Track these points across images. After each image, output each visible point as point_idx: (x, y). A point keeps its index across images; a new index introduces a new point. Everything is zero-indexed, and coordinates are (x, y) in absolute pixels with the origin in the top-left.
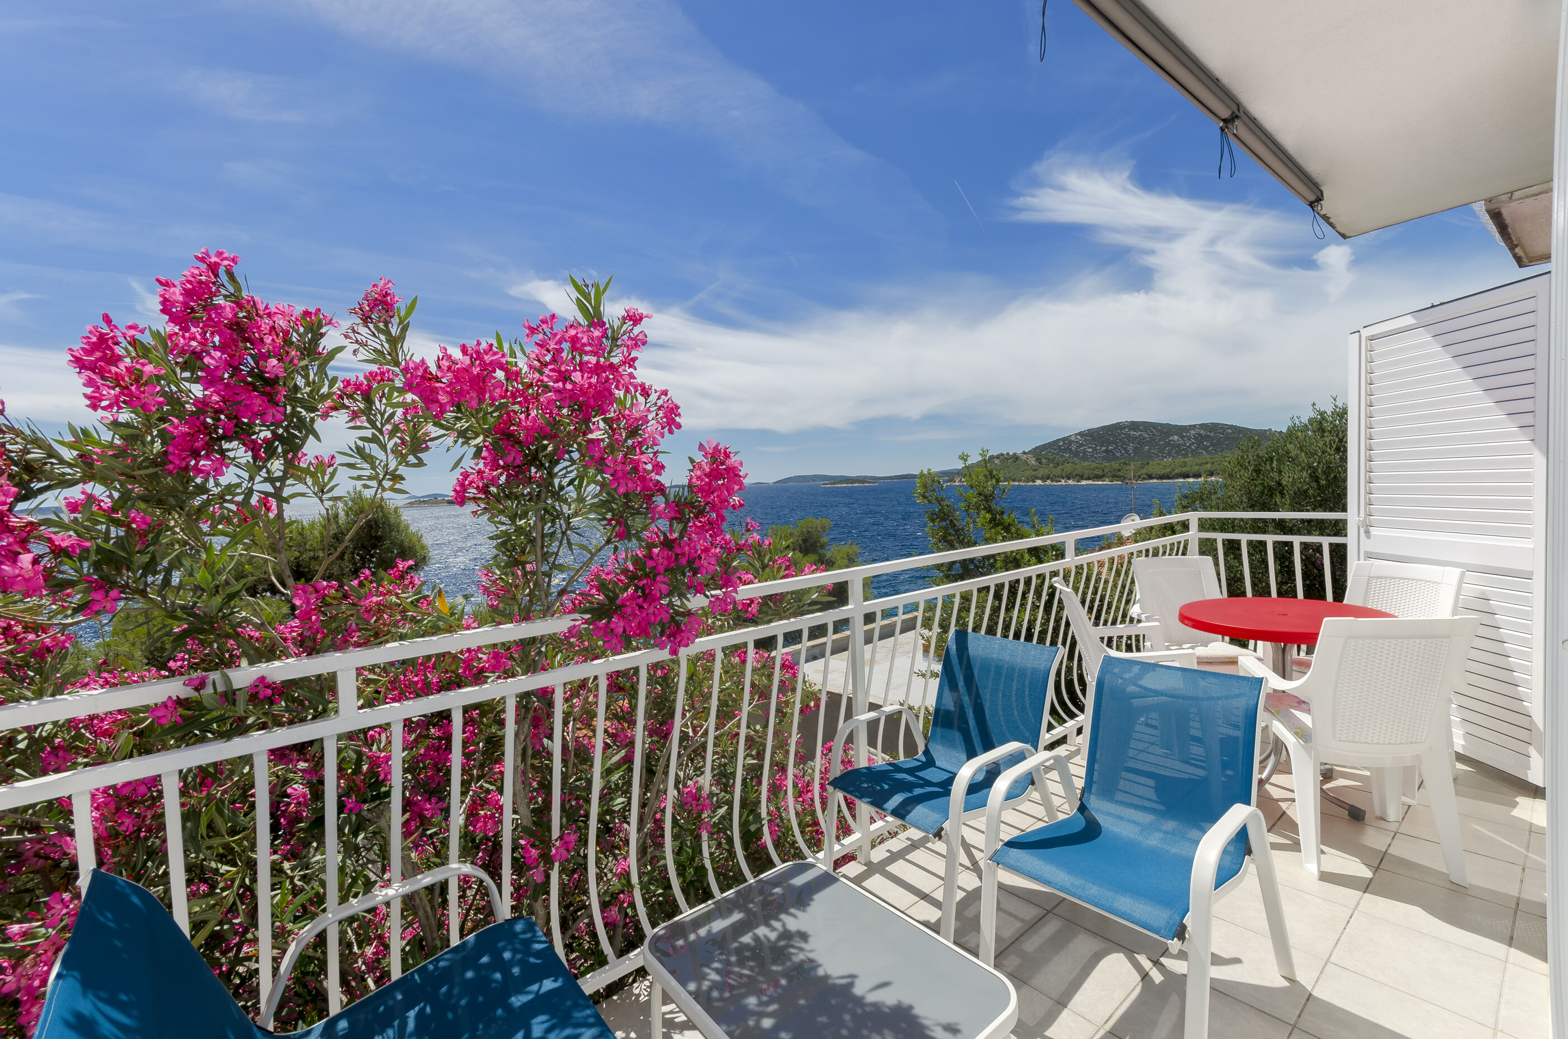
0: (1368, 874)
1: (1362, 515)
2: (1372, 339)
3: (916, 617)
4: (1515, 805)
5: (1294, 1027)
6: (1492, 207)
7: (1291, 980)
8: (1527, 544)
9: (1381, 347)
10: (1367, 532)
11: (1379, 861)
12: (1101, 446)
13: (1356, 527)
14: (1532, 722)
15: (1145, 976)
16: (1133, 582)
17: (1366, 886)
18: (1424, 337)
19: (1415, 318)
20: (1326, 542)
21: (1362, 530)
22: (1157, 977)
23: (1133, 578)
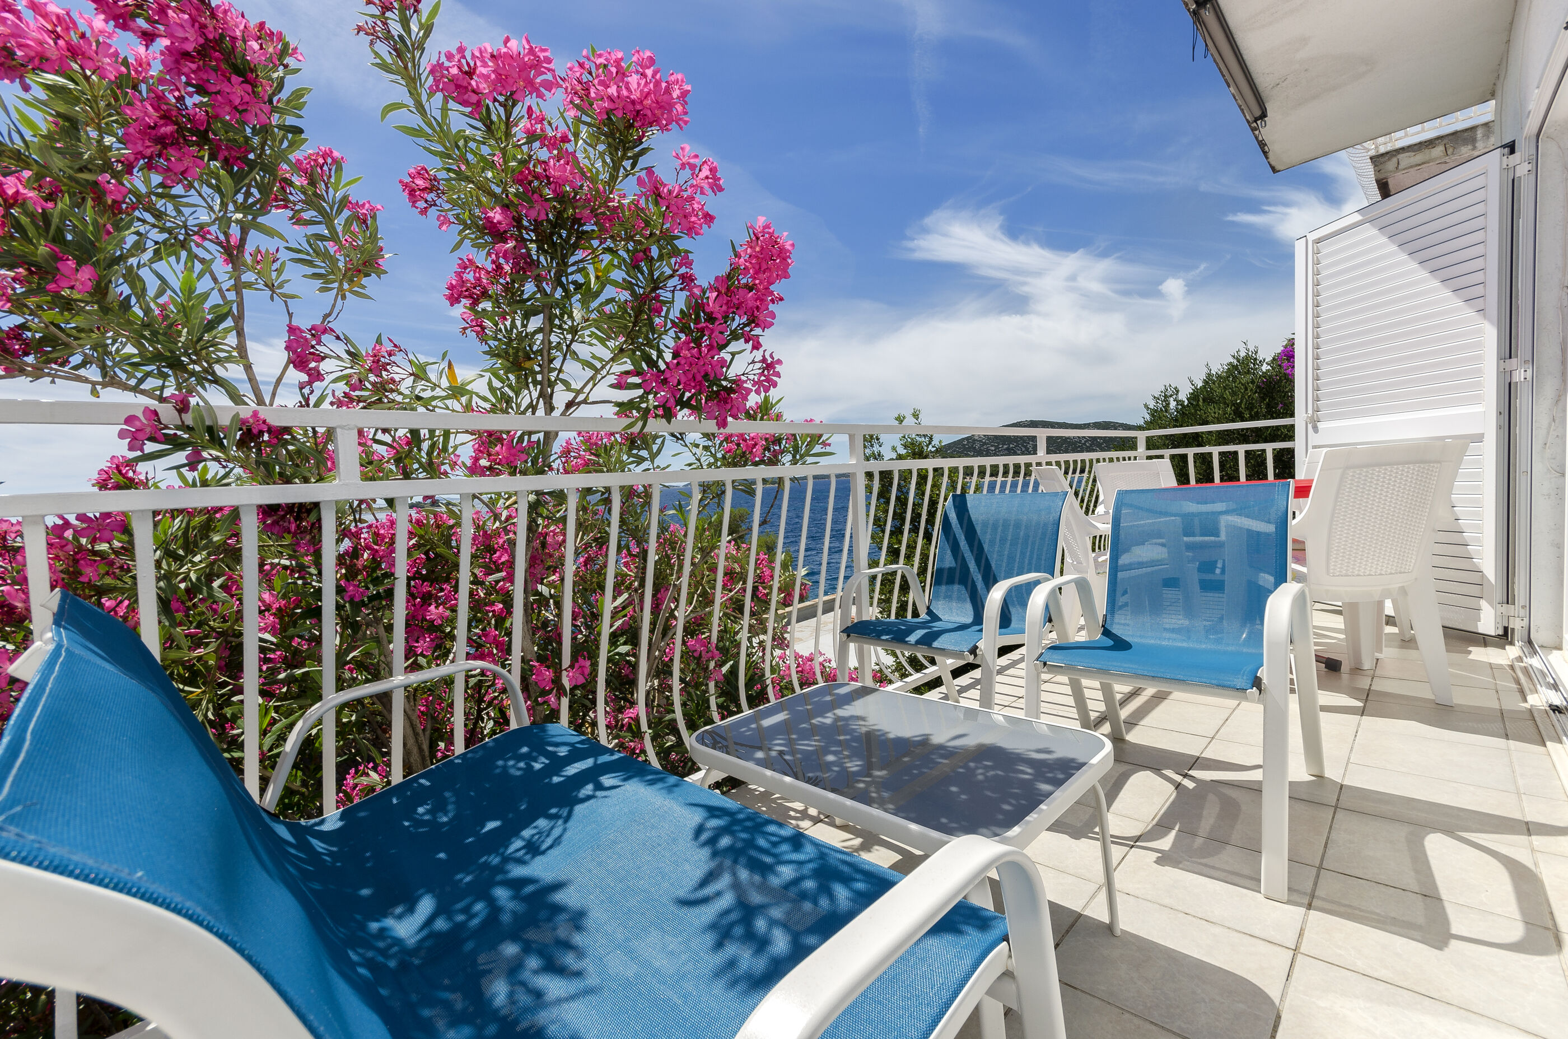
0: (1361, 704)
1: (1310, 411)
2: (1318, 241)
3: (834, 600)
4: (1470, 652)
5: (1336, 807)
6: (1381, 176)
7: (1320, 777)
8: (1478, 409)
9: (1326, 248)
10: (1316, 429)
11: (1367, 695)
12: (1003, 444)
13: (1304, 423)
14: (1483, 576)
15: (1178, 786)
16: (1095, 481)
17: (1362, 712)
18: (1370, 231)
19: (1361, 215)
20: (1269, 448)
21: (1310, 426)
22: (1190, 784)
23: (1095, 477)
